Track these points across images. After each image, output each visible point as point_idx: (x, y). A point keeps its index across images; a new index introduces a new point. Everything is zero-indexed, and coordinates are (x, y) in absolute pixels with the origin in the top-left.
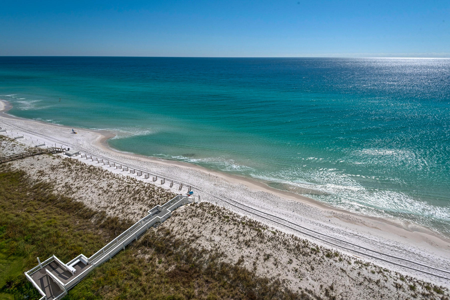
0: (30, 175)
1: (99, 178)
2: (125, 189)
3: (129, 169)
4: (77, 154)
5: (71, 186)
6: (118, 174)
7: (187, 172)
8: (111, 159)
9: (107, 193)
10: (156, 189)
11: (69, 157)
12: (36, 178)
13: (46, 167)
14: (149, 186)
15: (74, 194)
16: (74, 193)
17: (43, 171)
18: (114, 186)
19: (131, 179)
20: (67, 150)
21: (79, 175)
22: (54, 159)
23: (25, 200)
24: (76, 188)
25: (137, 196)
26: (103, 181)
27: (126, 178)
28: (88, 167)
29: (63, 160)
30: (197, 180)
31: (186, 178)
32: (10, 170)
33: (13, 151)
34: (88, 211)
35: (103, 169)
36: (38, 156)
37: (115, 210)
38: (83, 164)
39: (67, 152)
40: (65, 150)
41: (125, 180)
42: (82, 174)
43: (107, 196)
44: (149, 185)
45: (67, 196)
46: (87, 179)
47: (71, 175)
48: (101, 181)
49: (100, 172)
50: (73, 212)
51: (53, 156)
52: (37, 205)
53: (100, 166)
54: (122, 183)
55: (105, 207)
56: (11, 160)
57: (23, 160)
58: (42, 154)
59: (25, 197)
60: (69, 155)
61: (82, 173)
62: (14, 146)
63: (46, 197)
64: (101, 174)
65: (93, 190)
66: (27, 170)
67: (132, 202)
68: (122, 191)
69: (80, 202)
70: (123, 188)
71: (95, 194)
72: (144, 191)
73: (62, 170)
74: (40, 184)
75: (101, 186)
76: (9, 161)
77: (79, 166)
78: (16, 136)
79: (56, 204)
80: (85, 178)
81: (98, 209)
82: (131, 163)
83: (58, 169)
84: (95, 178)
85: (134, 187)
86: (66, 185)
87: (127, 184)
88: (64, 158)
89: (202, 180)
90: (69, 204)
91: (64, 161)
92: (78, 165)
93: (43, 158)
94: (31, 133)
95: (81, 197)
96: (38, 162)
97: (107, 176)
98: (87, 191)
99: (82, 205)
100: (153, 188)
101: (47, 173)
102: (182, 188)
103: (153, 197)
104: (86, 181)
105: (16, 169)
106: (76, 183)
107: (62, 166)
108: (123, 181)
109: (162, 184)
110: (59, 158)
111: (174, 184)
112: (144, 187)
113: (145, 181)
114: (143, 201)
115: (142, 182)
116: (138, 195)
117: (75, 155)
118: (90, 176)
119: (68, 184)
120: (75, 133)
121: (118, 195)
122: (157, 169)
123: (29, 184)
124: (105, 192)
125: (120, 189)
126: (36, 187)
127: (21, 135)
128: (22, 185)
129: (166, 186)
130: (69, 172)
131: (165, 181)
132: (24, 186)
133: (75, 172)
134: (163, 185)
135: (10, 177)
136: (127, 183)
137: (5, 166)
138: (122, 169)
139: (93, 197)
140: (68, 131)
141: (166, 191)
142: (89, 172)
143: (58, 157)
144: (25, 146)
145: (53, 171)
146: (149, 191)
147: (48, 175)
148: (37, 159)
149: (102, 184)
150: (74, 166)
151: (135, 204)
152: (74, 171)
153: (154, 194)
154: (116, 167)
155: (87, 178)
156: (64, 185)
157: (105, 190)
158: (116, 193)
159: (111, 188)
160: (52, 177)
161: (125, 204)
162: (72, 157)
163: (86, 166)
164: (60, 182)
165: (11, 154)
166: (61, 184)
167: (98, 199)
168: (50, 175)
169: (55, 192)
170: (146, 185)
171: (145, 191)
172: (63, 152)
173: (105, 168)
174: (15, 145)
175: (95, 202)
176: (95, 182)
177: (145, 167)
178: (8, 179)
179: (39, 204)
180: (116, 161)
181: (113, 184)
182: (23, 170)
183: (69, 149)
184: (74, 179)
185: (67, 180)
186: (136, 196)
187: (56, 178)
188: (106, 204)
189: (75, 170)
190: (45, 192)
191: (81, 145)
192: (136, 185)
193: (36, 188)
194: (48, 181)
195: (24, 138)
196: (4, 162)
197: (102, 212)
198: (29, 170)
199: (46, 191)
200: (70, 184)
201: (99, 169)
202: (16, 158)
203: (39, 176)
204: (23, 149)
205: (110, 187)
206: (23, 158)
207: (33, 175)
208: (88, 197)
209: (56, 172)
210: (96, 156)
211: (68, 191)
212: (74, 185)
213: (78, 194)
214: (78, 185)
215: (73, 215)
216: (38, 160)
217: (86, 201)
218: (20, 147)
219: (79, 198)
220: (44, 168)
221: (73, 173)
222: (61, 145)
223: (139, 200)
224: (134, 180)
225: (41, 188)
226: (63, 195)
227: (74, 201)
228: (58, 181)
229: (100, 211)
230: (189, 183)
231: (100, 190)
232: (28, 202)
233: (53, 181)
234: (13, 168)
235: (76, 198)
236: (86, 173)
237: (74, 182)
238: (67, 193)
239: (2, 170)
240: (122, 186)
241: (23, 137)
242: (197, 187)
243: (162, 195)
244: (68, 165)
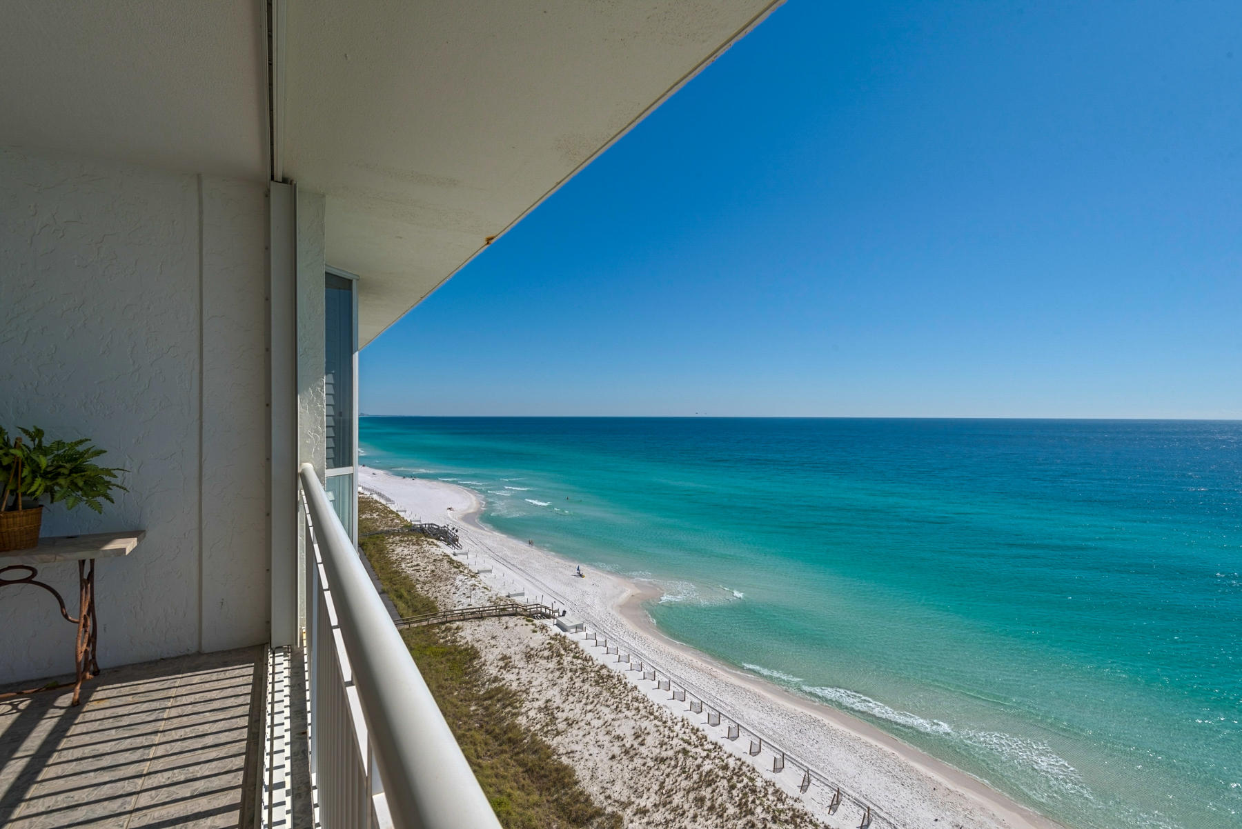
0: (485, 661)
1: (617, 707)
2: (677, 759)
3: (689, 698)
4: (579, 628)
5: (555, 711)
6: (661, 705)
7: (851, 749)
8: (646, 657)
9: (632, 759)
10: (759, 783)
11: (563, 634)
12: (493, 671)
13: (517, 648)
14: (740, 769)
15: (559, 738)
16: (558, 733)
17: (510, 658)
18: (650, 740)
19: (693, 729)
20: (561, 614)
21: (577, 685)
22: (534, 632)
23: (465, 723)
24: (566, 720)
25: (706, 792)
26: (626, 717)
27: (680, 724)
28: (596, 669)
29: (551, 638)
30: (887, 789)
31: (851, 770)
32: (455, 641)
33: (469, 599)
34: (582, 799)
35: (627, 681)
36: (507, 618)
37: (646, 820)
38: (588, 657)
39: (560, 619)
40: (556, 614)
41: (677, 728)
42: (582, 684)
43: (630, 767)
44: (739, 763)
45: (544, 739)
46: (592, 703)
47: (559, 681)
48: (621, 715)
49: (621, 687)
50: (548, 789)
51: (533, 625)
52: (483, 745)
53: (622, 672)
54: (669, 737)
55: (622, 803)
56: (462, 617)
57: (482, 623)
58: (515, 615)
59: (466, 716)
60: (564, 628)
61: (583, 681)
62: (474, 589)
63: (502, 729)
64: (623, 695)
65: (600, 737)
66: (483, 647)
67: (692, 811)
68: (667, 762)
69: (566, 767)
70: (671, 753)
71: (604, 752)
72: (725, 782)
73: (543, 662)
74: (498, 690)
75: (619, 732)
76: (459, 621)
77: (579, 661)
78: (481, 568)
79: (518, 753)
80: (587, 698)
81: (605, 803)
82: (694, 678)
83: (538, 660)
84: (609, 703)
85: (699, 761)
86: (546, 709)
87: (681, 742)
88: (552, 634)
89: (905, 793)
90: (543, 764)
91: (553, 642)
92: (578, 658)
93: (516, 625)
94: (505, 563)
95: (572, 752)
96: (506, 632)
97: (636, 704)
98: (587, 739)
99: (570, 777)
100: (752, 780)
101: (516, 663)
102: (840, 806)
103: (753, 814)
104: (589, 707)
105: (465, 641)
106: (567, 707)
107: (546, 653)
108: (672, 731)
109: (776, 770)
110: (544, 631)
111: (813, 781)
112: (725, 768)
113: (728, 746)
114: (721, 816)
115: (720, 747)
116: (709, 790)
117: (574, 630)
118: (598, 695)
119: (552, 703)
120: (581, 576)
121: (657, 773)
122: (761, 715)
123: (479, 683)
124: (626, 752)
125: (664, 754)
126: (490, 695)
127: (490, 568)
128: (467, 683)
129: (788, 781)
130: (557, 674)
131: (785, 761)
132: (469, 686)
133: (569, 674)
134: (778, 775)
135: (451, 657)
136: (682, 739)
137: (449, 629)
138: (670, 694)
139: (598, 760)
140: (568, 568)
141: (792, 802)
142: (597, 683)
143: (543, 628)
144: (490, 591)
145: (528, 662)
146: (739, 785)
147: (517, 670)
148: (505, 626)
149: (623, 726)
150: (569, 659)
151: (699, 819)
152: (568, 672)
153: (753, 802)
154: (656, 683)
155: (591, 699)
156: (543, 706)
157: (628, 745)
158: (651, 764)
159: (642, 744)
160: (525, 677)
161: (672, 811)
162: (568, 634)
163: (593, 664)
164: (536, 696)
165: (465, 606)
166: (537, 699)
167: (608, 771)
168: (521, 671)
169: (522, 720)
170: (732, 763)
171: (729, 781)
172: (554, 618)
173: (633, 679)
174: (475, 585)
175: (601, 778)
176: (607, 713)
177: (729, 699)
178: (448, 660)
179: (486, 744)
180: (657, 664)
181: (649, 734)
182: (476, 645)
183: (564, 612)
184: (565, 693)
185: (549, 694)
186: (703, 793)
187: (530, 682)
188: (626, 792)
189: (571, 670)
190: (503, 714)
191: (588, 606)
192: (704, 754)
193: (490, 698)
194: (514, 686)
195: (493, 574)
196: (450, 622)
197: (613, 815)
198: (487, 650)
199: (507, 710)
200: (555, 705)
201: (619, 680)
202: (470, 616)
203: (501, 668)
204: (487, 598)
205: (640, 739)
206: (482, 618)
207: (491, 664)
208: (586, 756)
209: (533, 666)
210: (615, 641)
211: (547, 725)
212: (563, 711)
213: (567, 740)
214: (571, 715)
215: (548, 801)
216: (507, 628)
217: (581, 767)
218: (483, 592)
219: (567, 753)
220: (512, 650)
221: (566, 678)
222: (553, 600)
223: (711, 808)
224: (699, 733)
225: (499, 701)
226: (537, 735)
227: (555, 757)
228: (533, 690)
229: (609, 810)
230: (860, 793)
231: (617, 744)
232: (470, 730)
233: (524, 688)
234: (461, 637)
235: (562, 750)
236: (591, 685)
237: (564, 702)
238: (545, 730)
239: (443, 638)
240: (669, 747)
241: (490, 571)
242: (890, 814)
243: (781, 811)
244: (559, 655)
